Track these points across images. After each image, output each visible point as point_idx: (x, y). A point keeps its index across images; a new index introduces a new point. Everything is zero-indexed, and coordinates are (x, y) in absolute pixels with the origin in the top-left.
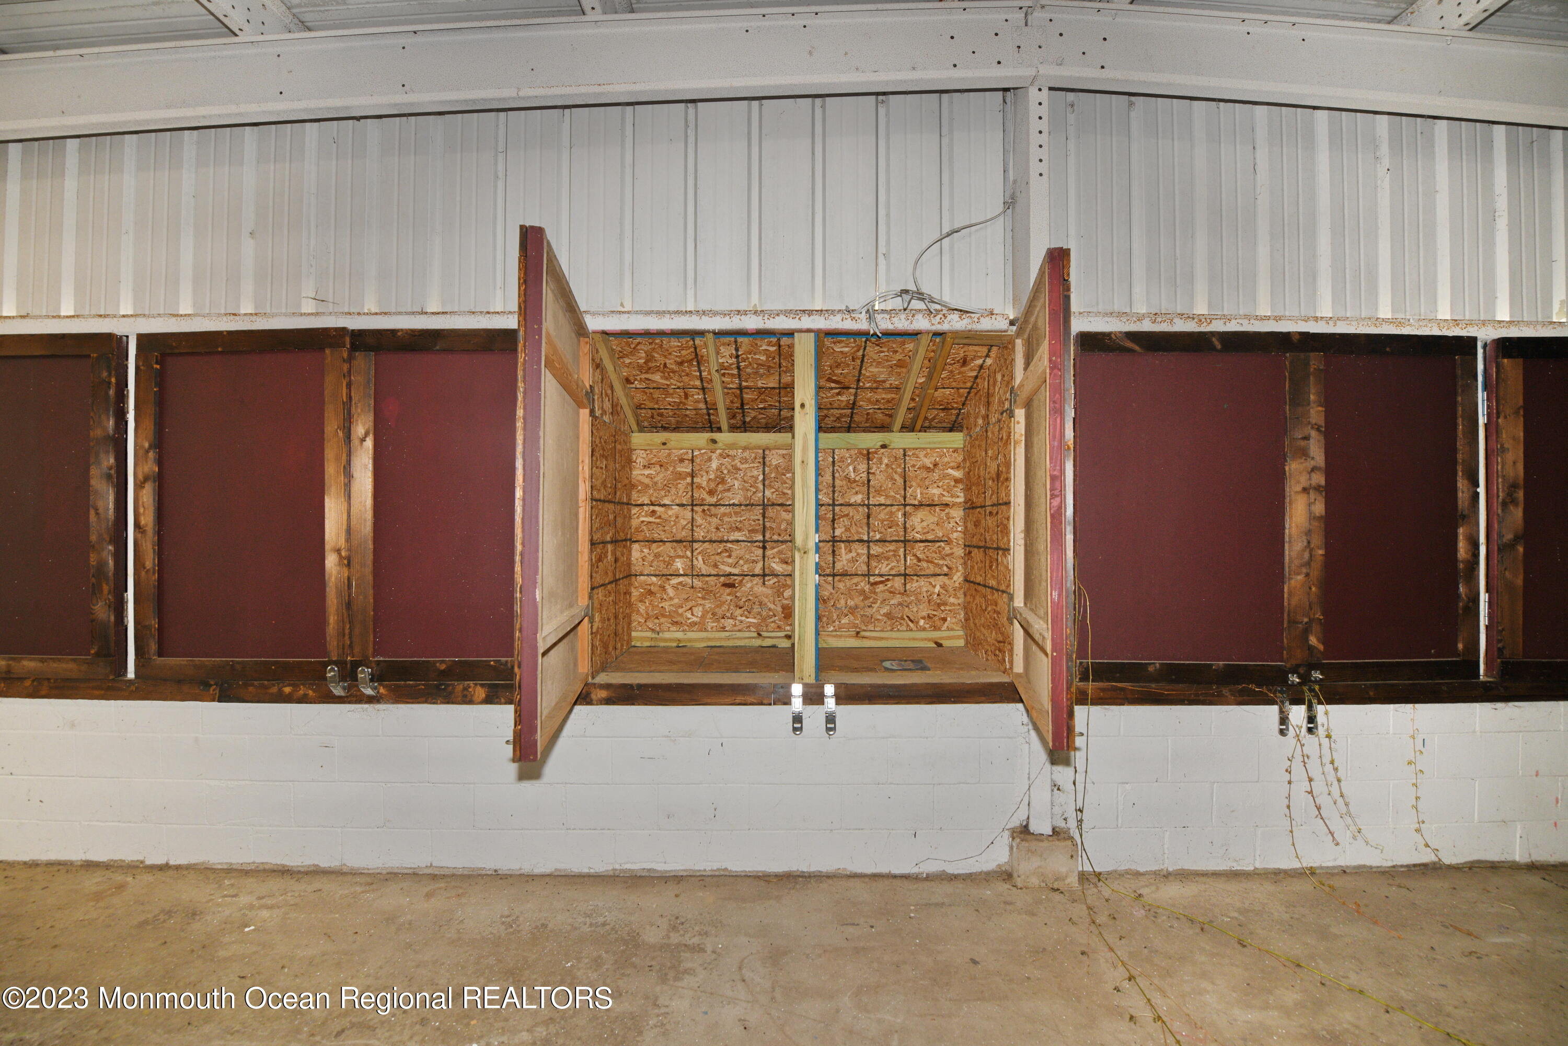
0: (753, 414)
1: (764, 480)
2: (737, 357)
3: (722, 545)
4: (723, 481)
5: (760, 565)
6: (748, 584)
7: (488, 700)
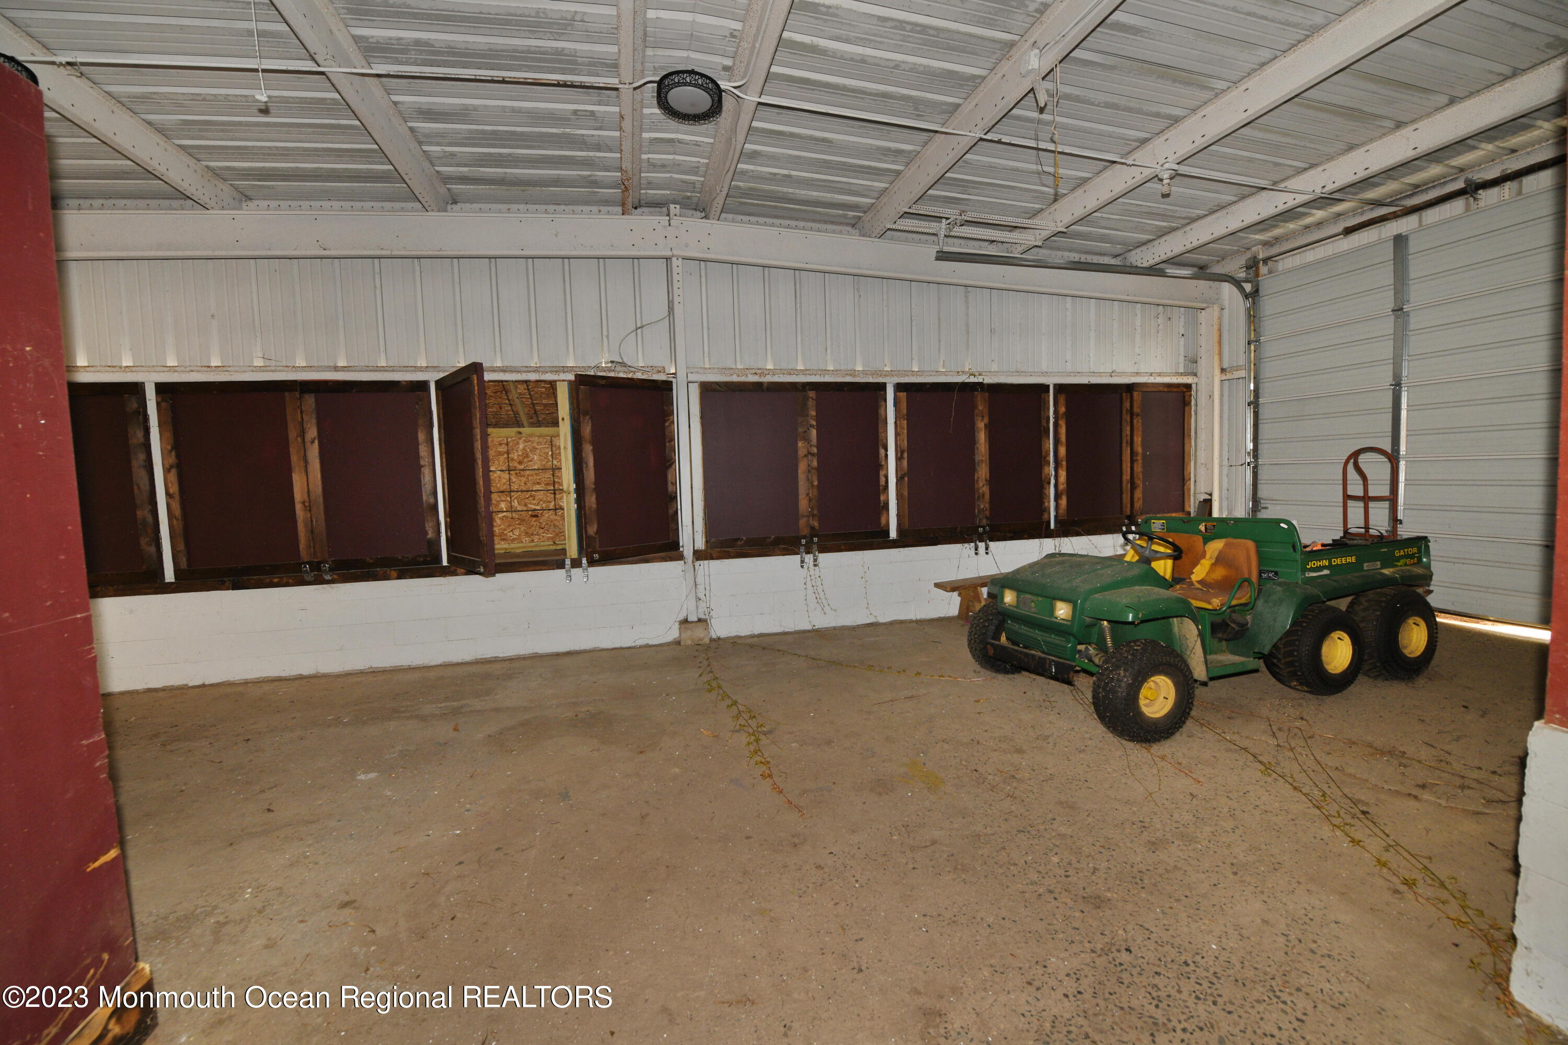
0: (543, 416)
1: (552, 454)
2: (528, 389)
3: (529, 493)
4: (527, 456)
5: (553, 503)
6: (547, 515)
7: (399, 578)
